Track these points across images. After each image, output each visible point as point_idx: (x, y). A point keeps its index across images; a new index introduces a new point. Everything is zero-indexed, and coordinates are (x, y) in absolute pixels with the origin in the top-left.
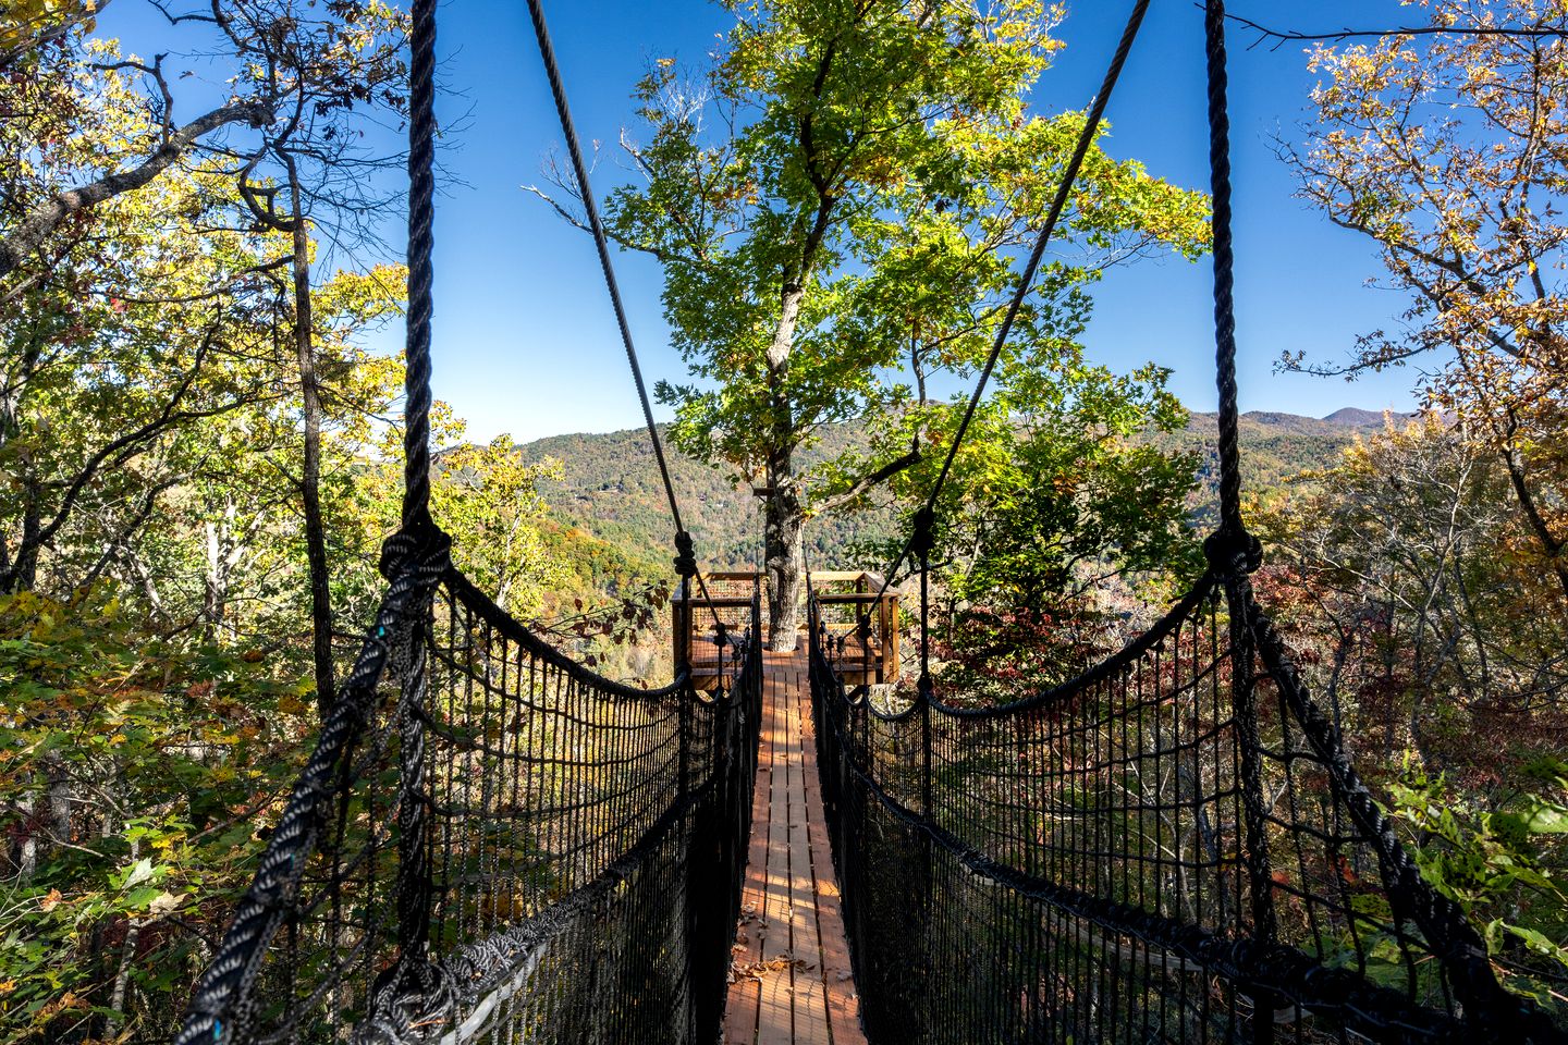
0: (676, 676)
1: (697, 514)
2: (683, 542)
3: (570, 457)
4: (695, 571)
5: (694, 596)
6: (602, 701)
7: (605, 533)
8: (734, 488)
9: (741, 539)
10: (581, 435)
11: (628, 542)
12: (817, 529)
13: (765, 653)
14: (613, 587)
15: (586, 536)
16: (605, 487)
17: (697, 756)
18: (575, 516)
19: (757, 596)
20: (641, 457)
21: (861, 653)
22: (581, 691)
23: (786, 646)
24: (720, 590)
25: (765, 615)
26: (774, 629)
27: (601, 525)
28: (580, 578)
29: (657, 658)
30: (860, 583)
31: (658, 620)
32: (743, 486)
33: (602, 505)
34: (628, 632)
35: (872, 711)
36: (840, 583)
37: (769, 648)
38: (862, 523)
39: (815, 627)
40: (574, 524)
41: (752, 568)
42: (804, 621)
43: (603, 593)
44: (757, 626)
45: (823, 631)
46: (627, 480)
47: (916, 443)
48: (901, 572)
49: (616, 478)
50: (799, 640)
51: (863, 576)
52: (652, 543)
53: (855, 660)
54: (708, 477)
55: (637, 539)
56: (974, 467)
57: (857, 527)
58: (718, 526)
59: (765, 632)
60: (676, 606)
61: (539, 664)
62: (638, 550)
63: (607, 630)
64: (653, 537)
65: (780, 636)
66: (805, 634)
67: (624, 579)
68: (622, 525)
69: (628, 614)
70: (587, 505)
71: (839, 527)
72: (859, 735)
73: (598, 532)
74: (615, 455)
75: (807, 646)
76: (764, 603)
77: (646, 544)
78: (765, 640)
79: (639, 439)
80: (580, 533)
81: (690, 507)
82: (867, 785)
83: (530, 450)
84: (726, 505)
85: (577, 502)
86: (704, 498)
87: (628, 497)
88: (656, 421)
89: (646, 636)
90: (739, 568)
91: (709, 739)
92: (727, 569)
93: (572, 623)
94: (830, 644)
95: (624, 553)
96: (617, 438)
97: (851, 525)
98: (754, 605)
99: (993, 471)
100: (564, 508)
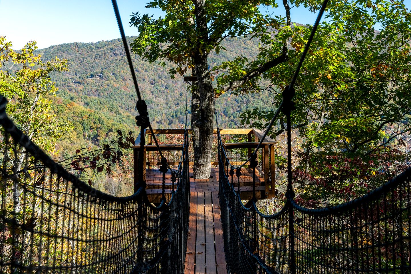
0: (136, 189)
1: (149, 93)
2: (141, 106)
3: (70, 57)
4: (148, 124)
5: (147, 144)
6: (92, 202)
7: (91, 104)
8: (173, 77)
9: (176, 108)
10: (77, 44)
11: (106, 110)
12: (223, 103)
13: (192, 180)
14: (96, 139)
15: (79, 106)
16: (92, 76)
17: (149, 241)
18: (73, 94)
19: (187, 144)
20: (114, 57)
21: (250, 179)
22: (80, 195)
23: (205, 175)
24: (163, 140)
25: (191, 155)
26: (197, 165)
27: (89, 99)
28: (75, 133)
29: (123, 184)
30: (249, 136)
31: (124, 159)
32: (178, 76)
33: (89, 87)
34: (105, 167)
35: (258, 212)
36: (238, 136)
37: (193, 177)
38: (251, 99)
39: (222, 162)
40: (72, 99)
41: (183, 127)
42: (216, 159)
43: (90, 142)
44: (186, 162)
45: (227, 164)
46: (106, 71)
47: (285, 49)
48: (276, 128)
49: (99, 70)
50: (213, 171)
51: (252, 132)
52: (121, 111)
53: (247, 184)
54: (156, 70)
55: (111, 109)
56: (321, 64)
57: (248, 101)
58: (161, 101)
59: (191, 167)
60: (136, 150)
61: (55, 177)
62: (112, 115)
63: (93, 165)
64: (121, 107)
65: (201, 169)
66: (217, 168)
67: (103, 134)
68: (102, 100)
69: (107, 155)
70: (81, 87)
71: (237, 101)
72: (250, 235)
73: (87, 104)
74: (98, 56)
75: (217, 174)
76: (191, 148)
77: (117, 112)
78: (191, 171)
79: (113, 46)
80: (76, 105)
81: (145, 88)
82: (255, 260)
83: (45, 53)
84: (167, 87)
85: (74, 85)
86: (153, 83)
87: (106, 82)
88: (126, 35)
89: (116, 168)
90: (175, 127)
91: (156, 231)
92: (168, 127)
93: (70, 161)
94: (232, 173)
95: (103, 117)
96: (100, 46)
97: (245, 100)
98: (185, 149)
99: (333, 65)
100: (66, 89)
